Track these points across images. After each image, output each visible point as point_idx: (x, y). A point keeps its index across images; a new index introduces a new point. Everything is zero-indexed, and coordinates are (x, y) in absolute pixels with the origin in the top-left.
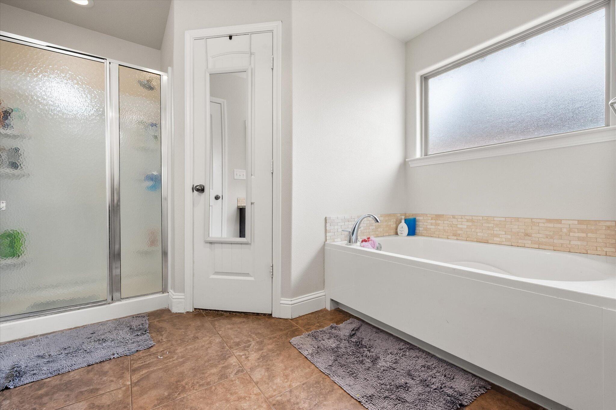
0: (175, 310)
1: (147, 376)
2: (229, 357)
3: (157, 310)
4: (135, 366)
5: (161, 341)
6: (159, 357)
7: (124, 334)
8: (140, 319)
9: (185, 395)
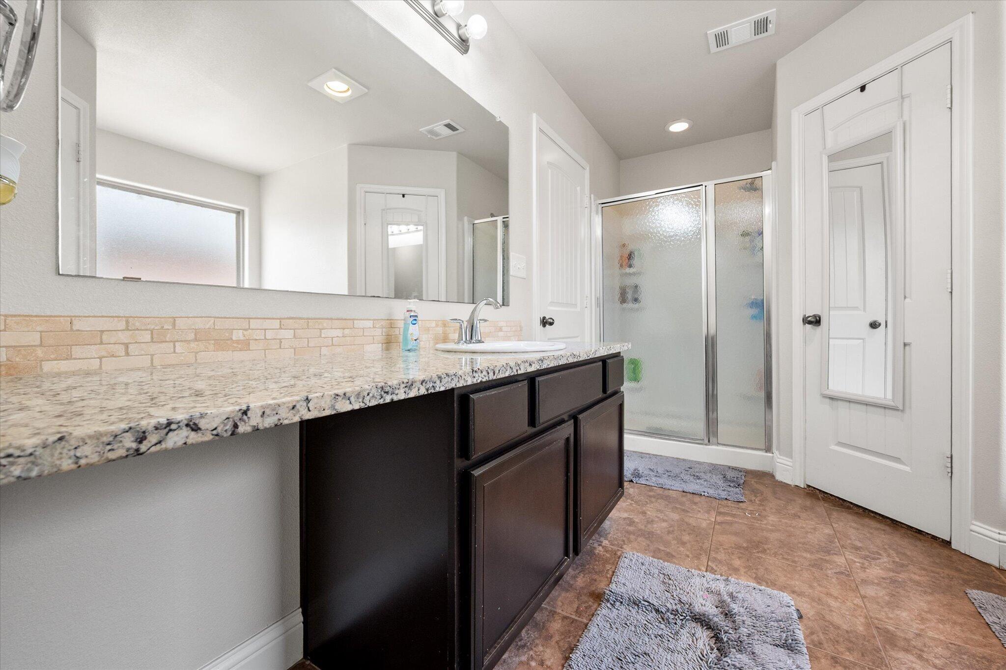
0: (779, 477)
1: (731, 523)
2: (836, 554)
3: (759, 471)
4: (722, 510)
5: (753, 501)
6: (747, 514)
7: (717, 479)
8: (737, 472)
9: (764, 557)
